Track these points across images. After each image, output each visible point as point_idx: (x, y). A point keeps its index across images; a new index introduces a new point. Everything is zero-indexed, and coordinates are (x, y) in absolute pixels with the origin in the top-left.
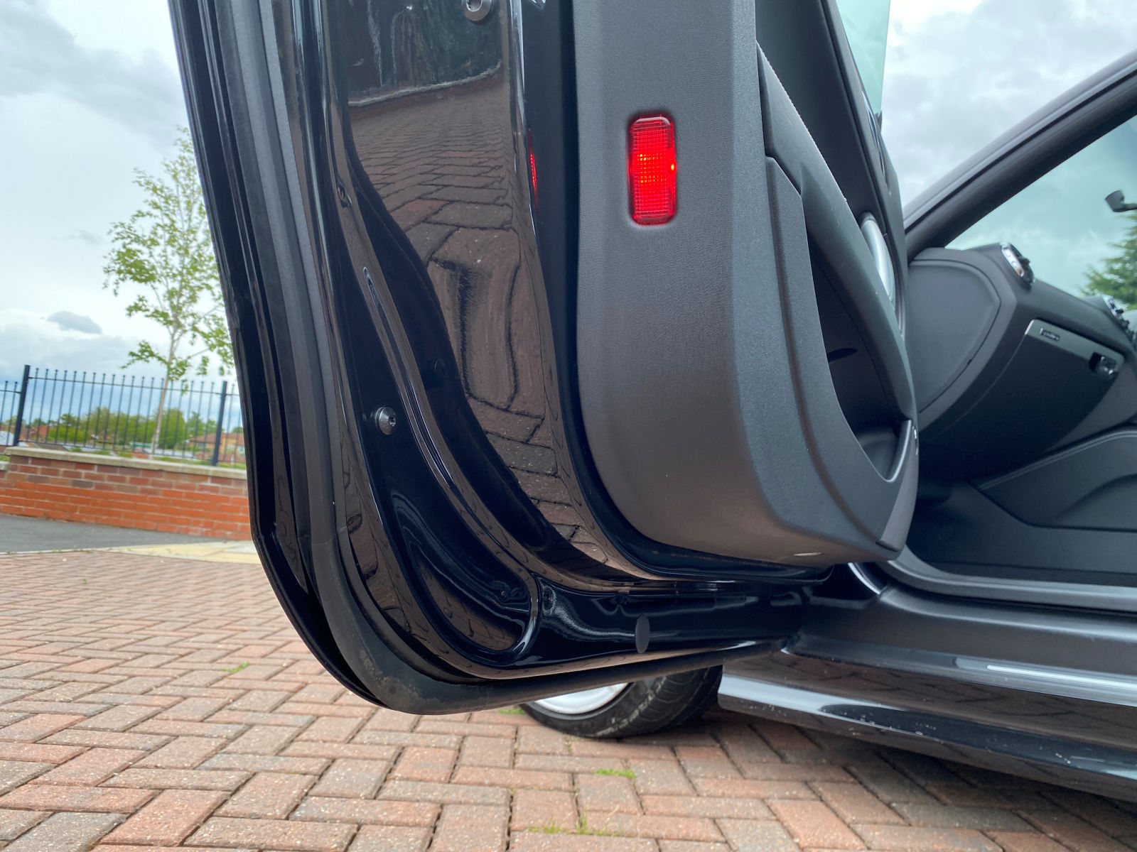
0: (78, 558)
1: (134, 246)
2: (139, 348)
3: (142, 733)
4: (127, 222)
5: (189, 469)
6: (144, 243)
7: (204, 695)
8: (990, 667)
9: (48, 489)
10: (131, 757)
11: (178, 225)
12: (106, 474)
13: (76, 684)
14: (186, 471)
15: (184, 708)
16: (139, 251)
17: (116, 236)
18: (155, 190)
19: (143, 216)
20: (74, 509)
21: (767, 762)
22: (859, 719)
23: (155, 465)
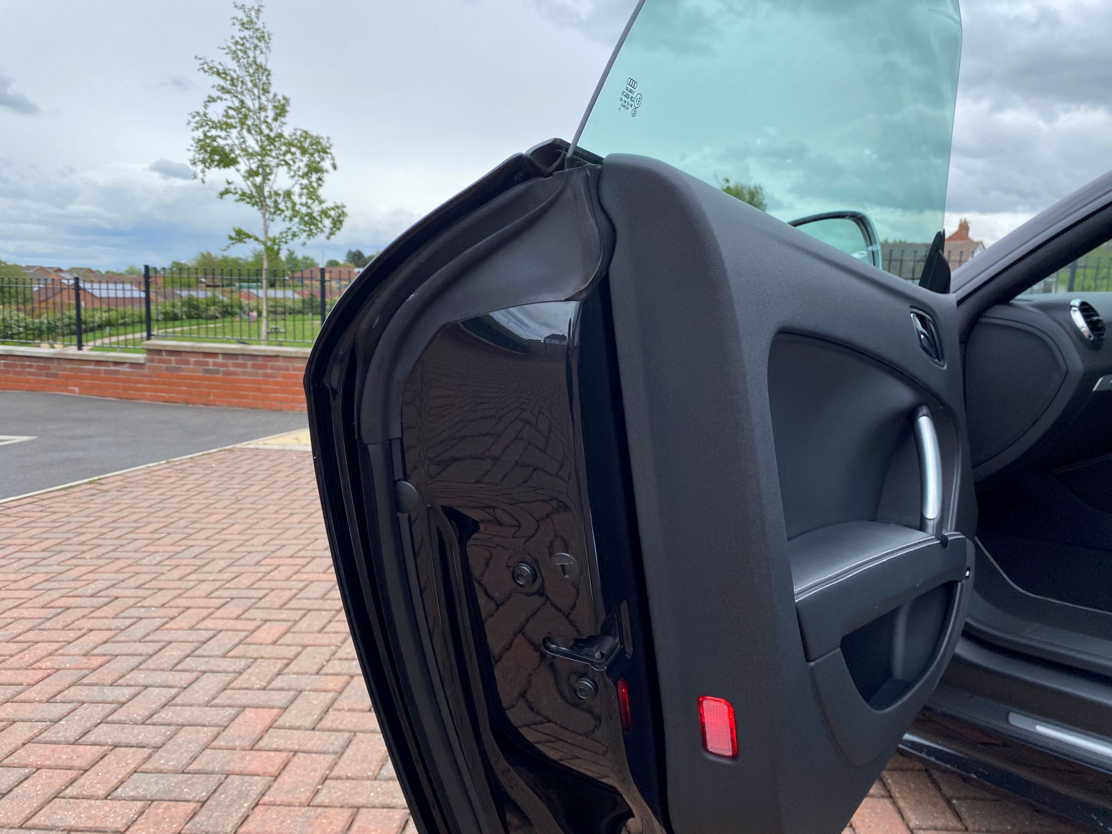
0: (222, 461)
2: (235, 232)
6: (221, 128)
8: (1039, 728)
9: (185, 377)
12: (230, 362)
18: (218, 74)
19: (214, 100)
23: (272, 351)
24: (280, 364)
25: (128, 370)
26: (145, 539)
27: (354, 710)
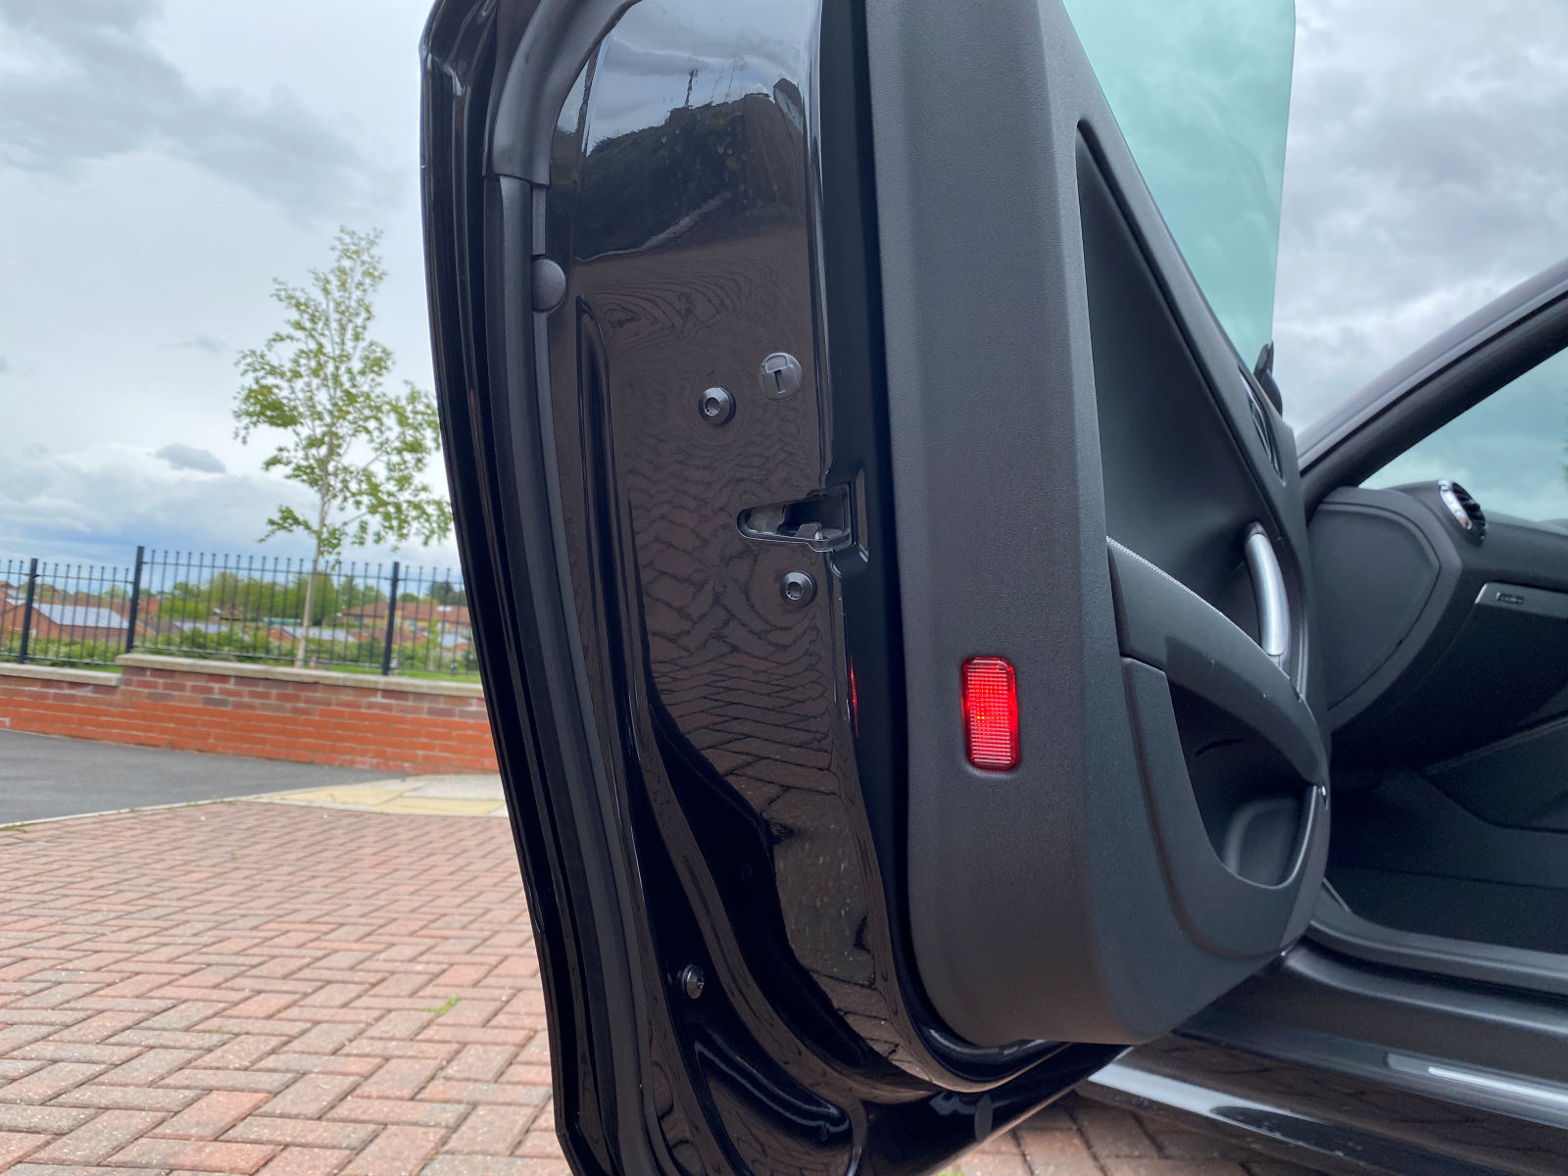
0: (218, 815)
1: (270, 381)
2: (280, 514)
3: (343, 1120)
4: (260, 348)
5: (354, 680)
6: (282, 375)
7: (410, 1053)
8: (1434, 1071)
9: (175, 709)
10: (335, 1162)
11: (328, 349)
12: (246, 689)
13: (251, 1039)
14: (349, 683)
15: (387, 1076)
16: (277, 387)
17: (245, 368)
18: (298, 305)
19: (282, 339)
20: (207, 736)
21: (1139, 1157)
22: (1259, 1126)
23: (309, 676)
24: (318, 695)
25: (90, 695)
26: (82, 896)
27: (388, 1098)
